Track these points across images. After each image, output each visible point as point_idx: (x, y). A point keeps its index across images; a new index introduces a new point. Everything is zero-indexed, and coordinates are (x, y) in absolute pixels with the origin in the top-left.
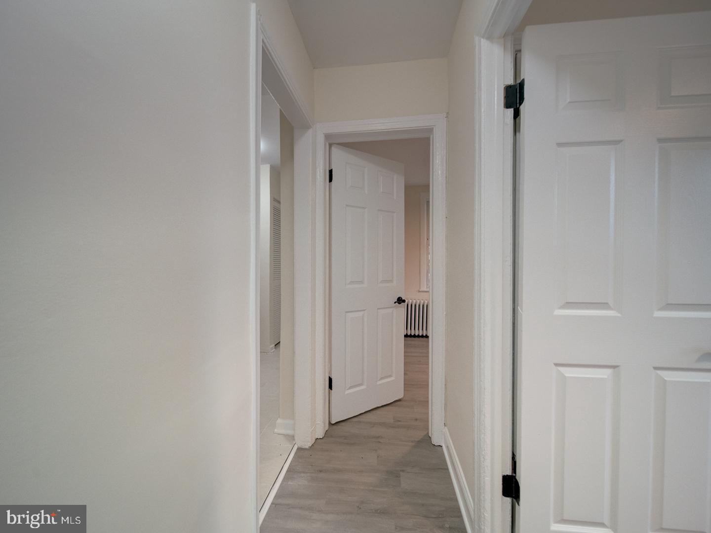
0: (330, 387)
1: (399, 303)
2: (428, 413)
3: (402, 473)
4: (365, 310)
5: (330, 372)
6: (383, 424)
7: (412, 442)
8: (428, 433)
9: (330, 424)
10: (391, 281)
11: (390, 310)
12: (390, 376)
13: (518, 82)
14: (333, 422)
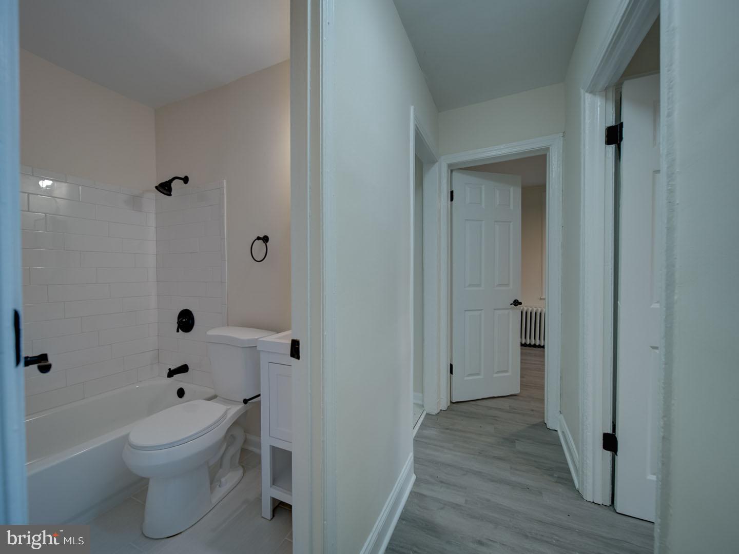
0: (451, 372)
1: (516, 305)
2: (544, 408)
3: (516, 441)
4: (482, 310)
5: (451, 360)
6: (500, 410)
7: (528, 424)
8: (544, 421)
9: (451, 402)
10: (508, 285)
11: (506, 312)
12: (506, 371)
13: (619, 123)
14: (454, 401)
